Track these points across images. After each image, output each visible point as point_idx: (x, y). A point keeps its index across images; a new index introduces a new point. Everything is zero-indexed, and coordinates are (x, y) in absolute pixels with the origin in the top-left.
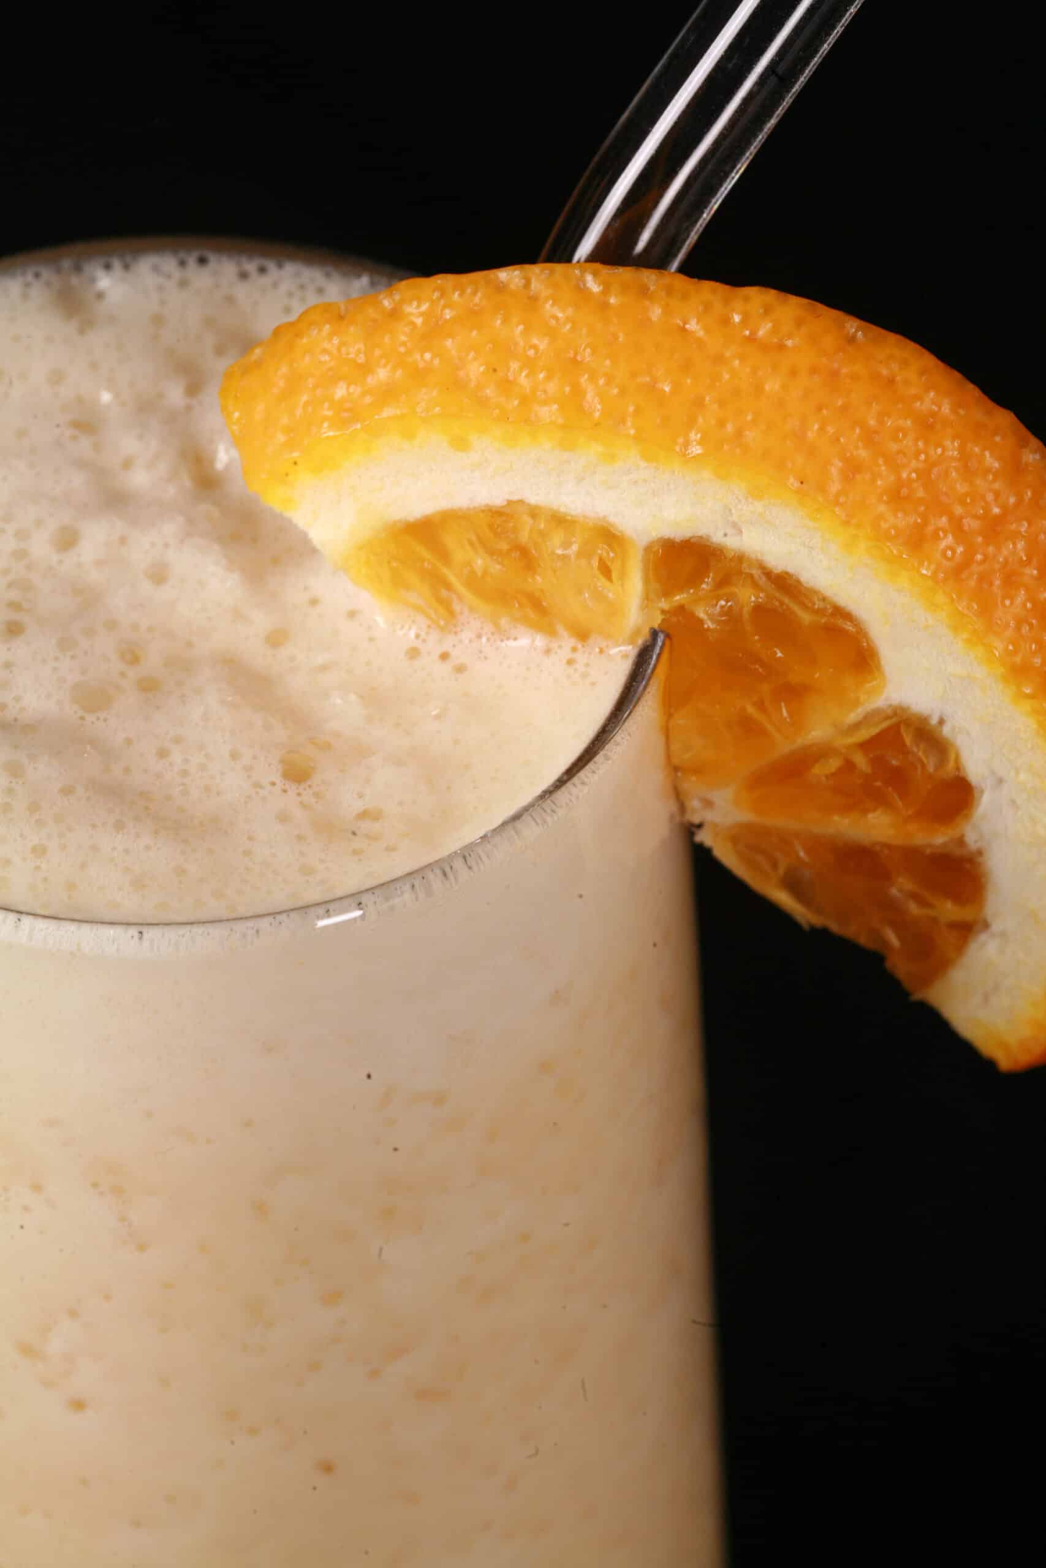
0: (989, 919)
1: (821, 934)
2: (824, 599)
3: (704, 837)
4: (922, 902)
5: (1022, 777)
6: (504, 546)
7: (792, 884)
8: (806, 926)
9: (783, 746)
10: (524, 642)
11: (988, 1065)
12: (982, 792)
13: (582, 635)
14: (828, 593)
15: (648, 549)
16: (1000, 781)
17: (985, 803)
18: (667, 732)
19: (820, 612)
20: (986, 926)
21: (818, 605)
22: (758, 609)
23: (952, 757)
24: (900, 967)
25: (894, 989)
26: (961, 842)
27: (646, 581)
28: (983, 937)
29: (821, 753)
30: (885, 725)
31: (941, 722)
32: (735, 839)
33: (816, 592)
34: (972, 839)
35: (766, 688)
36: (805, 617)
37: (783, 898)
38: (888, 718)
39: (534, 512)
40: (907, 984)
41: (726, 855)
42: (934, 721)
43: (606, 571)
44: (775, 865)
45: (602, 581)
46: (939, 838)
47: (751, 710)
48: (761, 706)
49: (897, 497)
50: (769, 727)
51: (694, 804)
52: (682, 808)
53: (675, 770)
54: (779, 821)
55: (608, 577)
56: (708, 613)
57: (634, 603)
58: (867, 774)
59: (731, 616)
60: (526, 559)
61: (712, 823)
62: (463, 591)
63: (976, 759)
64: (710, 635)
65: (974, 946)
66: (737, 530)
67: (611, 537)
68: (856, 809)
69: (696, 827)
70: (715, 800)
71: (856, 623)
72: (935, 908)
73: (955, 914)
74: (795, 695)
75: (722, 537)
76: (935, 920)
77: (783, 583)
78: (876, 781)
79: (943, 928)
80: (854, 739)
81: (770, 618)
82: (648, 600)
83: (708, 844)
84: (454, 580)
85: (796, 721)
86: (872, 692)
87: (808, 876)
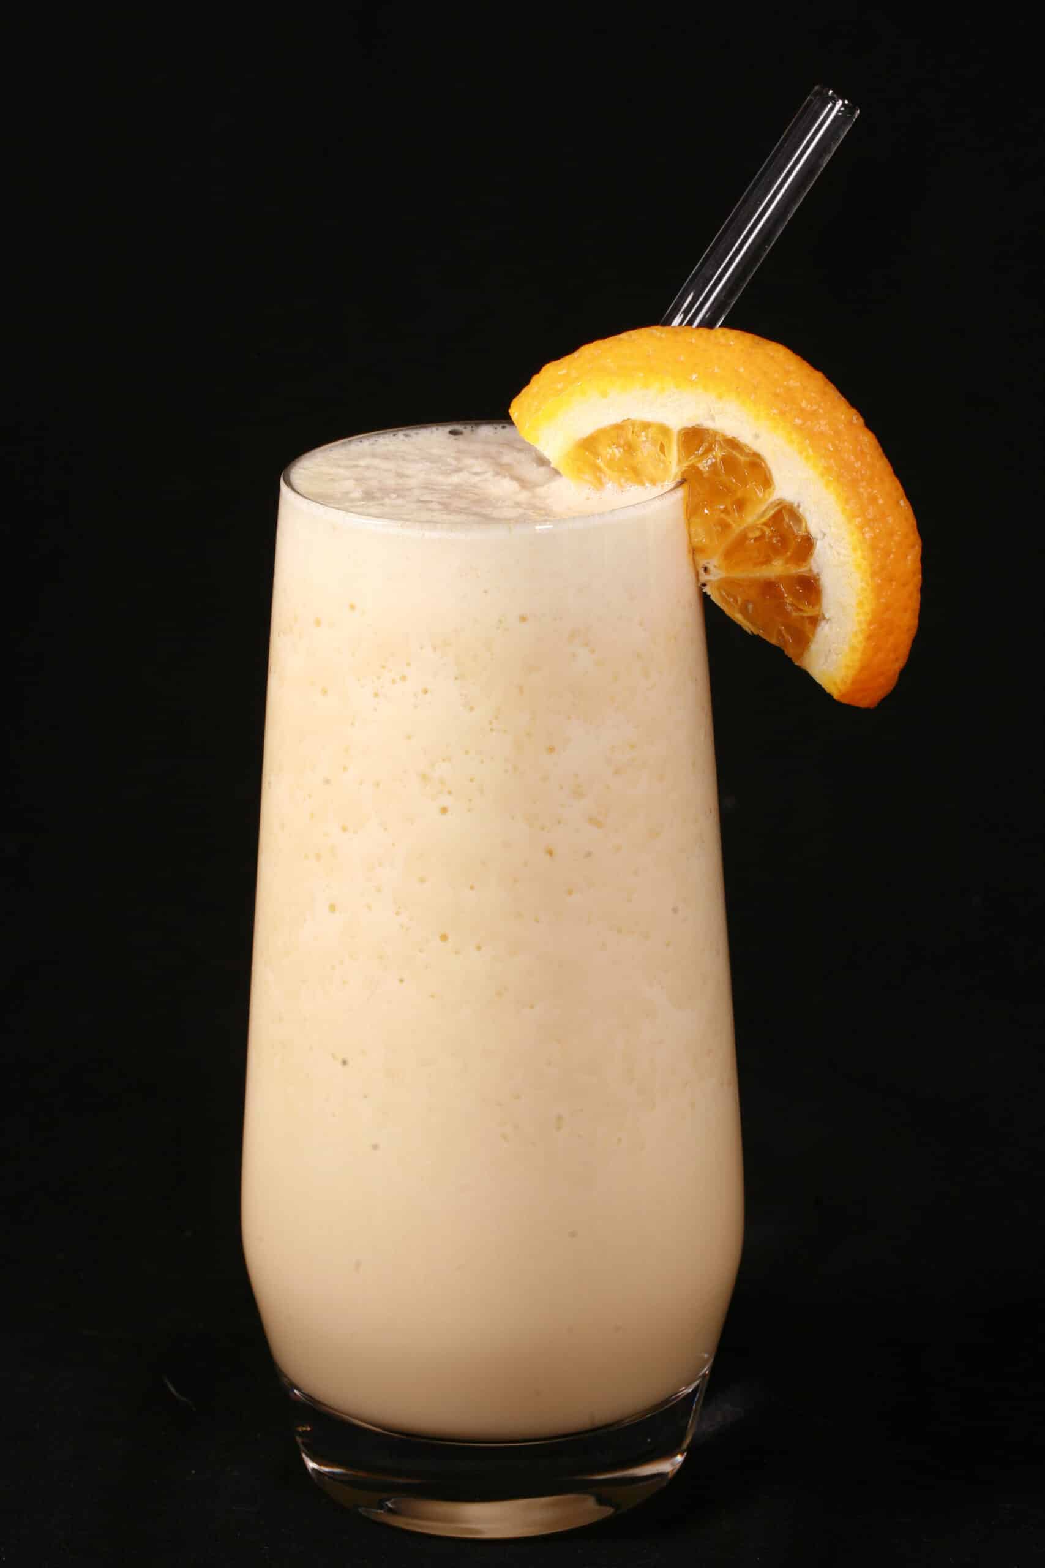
0: (824, 612)
1: (757, 639)
2: (750, 450)
3: (707, 590)
4: (798, 610)
5: (833, 529)
6: (622, 442)
7: (743, 610)
8: (750, 633)
9: (737, 529)
10: (632, 488)
11: (829, 697)
12: (817, 540)
13: (654, 483)
14: (750, 445)
15: (679, 432)
16: (824, 535)
17: (819, 546)
18: (689, 525)
19: (748, 455)
20: (824, 618)
21: (748, 451)
22: (723, 459)
23: (804, 524)
24: (790, 652)
25: (790, 662)
26: (811, 570)
27: (679, 450)
28: (823, 623)
29: (753, 528)
30: (777, 508)
31: (799, 506)
32: (719, 588)
33: (746, 446)
34: (815, 571)
35: (728, 501)
36: (742, 459)
37: (738, 617)
38: (778, 505)
39: (633, 424)
40: (793, 660)
41: (715, 598)
42: (796, 505)
43: (662, 447)
44: (736, 600)
45: (662, 456)
46: (802, 570)
47: (723, 515)
48: (725, 511)
49: (776, 395)
50: (731, 523)
51: (701, 571)
52: (697, 575)
53: (695, 551)
54: (738, 574)
55: (664, 455)
56: (704, 465)
57: (674, 464)
58: (771, 538)
59: (714, 465)
60: (630, 448)
61: (710, 581)
62: (606, 469)
63: (814, 524)
64: (705, 475)
65: (819, 629)
66: (713, 418)
67: (664, 430)
68: (768, 561)
69: (704, 585)
70: (711, 567)
71: (764, 461)
72: (801, 610)
73: (809, 612)
74: (741, 505)
75: (708, 424)
76: (803, 618)
77: (733, 444)
78: (775, 542)
79: (807, 622)
80: (765, 519)
81: (729, 463)
82: (679, 461)
83: (709, 593)
84: (602, 464)
85: (741, 517)
86: (770, 494)
87: (750, 606)
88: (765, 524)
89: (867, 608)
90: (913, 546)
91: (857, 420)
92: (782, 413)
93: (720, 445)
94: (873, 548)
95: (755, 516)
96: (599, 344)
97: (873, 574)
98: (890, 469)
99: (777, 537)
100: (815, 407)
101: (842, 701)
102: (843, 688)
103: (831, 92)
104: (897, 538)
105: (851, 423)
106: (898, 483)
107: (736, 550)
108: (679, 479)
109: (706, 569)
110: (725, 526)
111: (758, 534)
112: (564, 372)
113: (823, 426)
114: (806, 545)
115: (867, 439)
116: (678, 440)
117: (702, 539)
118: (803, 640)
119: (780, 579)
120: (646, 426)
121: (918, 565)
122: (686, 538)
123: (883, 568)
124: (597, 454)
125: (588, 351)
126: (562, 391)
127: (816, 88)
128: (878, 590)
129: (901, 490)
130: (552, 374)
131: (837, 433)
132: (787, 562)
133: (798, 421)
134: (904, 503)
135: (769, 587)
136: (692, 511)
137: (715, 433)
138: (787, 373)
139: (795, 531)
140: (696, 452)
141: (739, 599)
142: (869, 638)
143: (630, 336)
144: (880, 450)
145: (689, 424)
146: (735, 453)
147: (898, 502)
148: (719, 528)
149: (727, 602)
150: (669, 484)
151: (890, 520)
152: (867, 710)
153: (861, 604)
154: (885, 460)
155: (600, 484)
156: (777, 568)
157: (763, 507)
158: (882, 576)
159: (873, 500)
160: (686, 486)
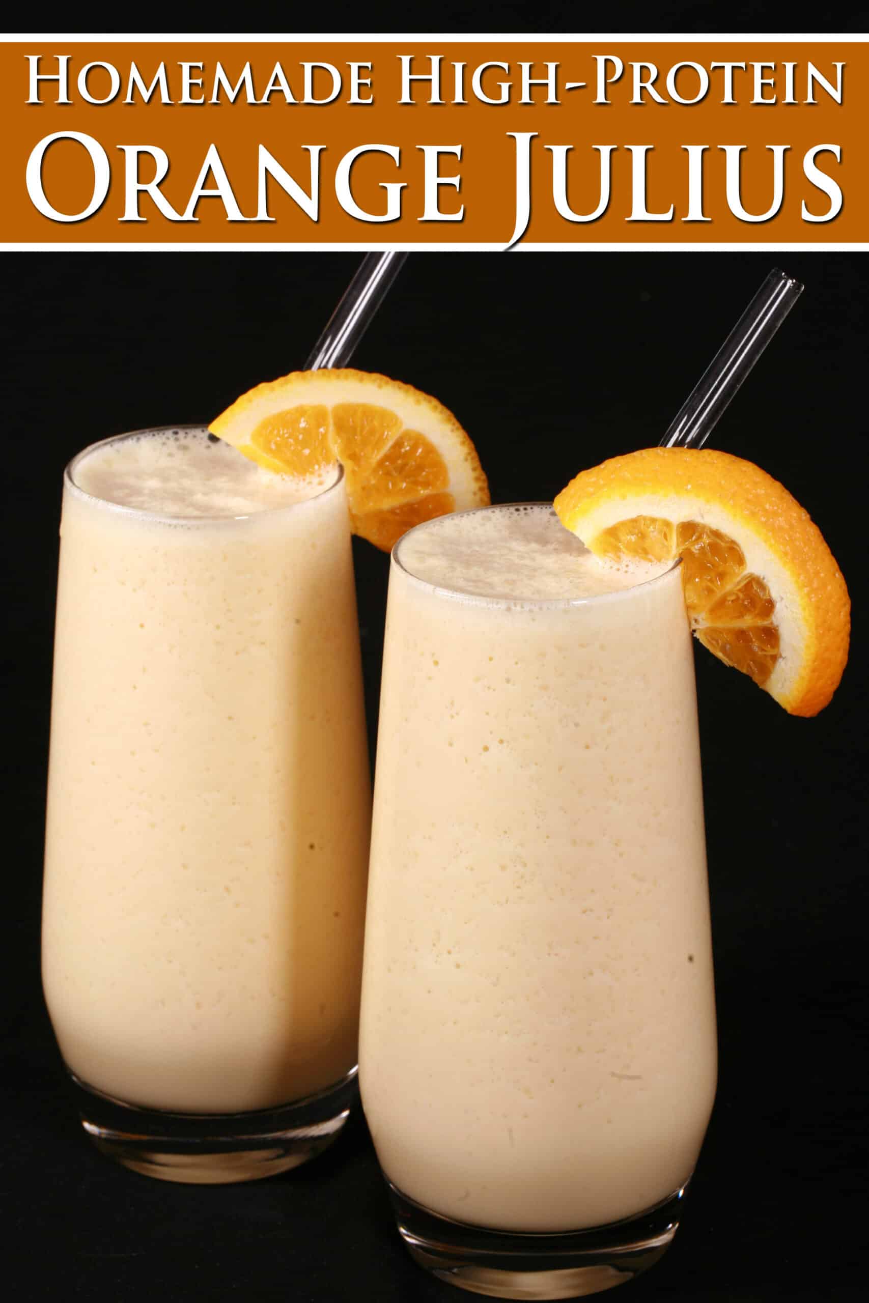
0: (781, 652)
1: (732, 669)
2: (729, 538)
3: (697, 635)
4: (763, 650)
5: (788, 595)
6: (637, 531)
7: (723, 650)
8: (729, 666)
9: (719, 594)
10: (642, 565)
11: (784, 711)
12: (777, 602)
13: (659, 560)
14: (728, 535)
15: (678, 525)
16: (782, 599)
17: (778, 606)
18: (684, 590)
19: (727, 542)
20: (781, 656)
22: (710, 544)
23: (767, 591)
24: (756, 678)
25: (755, 685)
26: (772, 623)
27: (677, 539)
28: (780, 660)
29: (731, 593)
30: (747, 580)
31: (764, 578)
32: (705, 634)
33: (726, 536)
34: (775, 623)
35: (713, 574)
36: (723, 544)
37: (720, 655)
38: (749, 577)
39: (645, 518)
40: (759, 684)
41: (703, 641)
42: (762, 577)
43: (665, 536)
44: (717, 641)
45: (666, 543)
46: (766, 623)
47: (709, 584)
48: (711, 581)
49: (748, 501)
50: (715, 588)
51: (693, 622)
52: (690, 624)
53: (688, 608)
54: (719, 625)
55: (666, 539)
56: (696, 548)
57: (674, 547)
58: (743, 601)
59: (702, 548)
60: (643, 536)
61: (699, 629)
62: (624, 550)
63: (775, 592)
64: (696, 556)
65: (778, 664)
66: (702, 517)
67: (667, 524)
68: (741, 616)
69: (694, 631)
70: (700, 619)
71: (738, 545)
72: (765, 651)
73: (771, 652)
74: (722, 576)
75: (698, 520)
76: (766, 656)
77: (716, 534)
78: (746, 603)
79: (768, 659)
80: (739, 587)
81: (714, 547)
82: (678, 545)
83: (698, 637)
84: (621, 547)
85: (722, 585)
86: (743, 569)
87: (728, 647)
88: (740, 590)
89: (813, 650)
90: (845, 605)
91: (804, 515)
92: (753, 514)
93: (707, 534)
94: (818, 608)
95: (732, 585)
96: (618, 458)
97: (817, 627)
98: (828, 551)
99: (748, 599)
100: (776, 508)
101: (795, 713)
102: (794, 705)
103: (783, 274)
104: (833, 600)
105: (800, 519)
106: (834, 561)
107: (719, 607)
108: (677, 559)
109: (696, 621)
110: (710, 591)
111: (733, 597)
112: (593, 479)
113: (781, 521)
114: (768, 607)
115: (813, 531)
116: (677, 530)
117: (693, 599)
118: (766, 671)
119: (750, 629)
120: (653, 520)
121: (848, 618)
122: (682, 599)
123: (824, 621)
124: (618, 539)
125: (610, 465)
126: (592, 494)
127: (773, 270)
128: (820, 638)
129: (836, 566)
130: (584, 481)
131: (792, 527)
132: (756, 616)
133: (763, 519)
134: (839, 575)
135: (741, 634)
136: (687, 580)
137: (704, 527)
138: (756, 483)
139: (761, 595)
140: (690, 540)
141: (720, 641)
142: (814, 670)
143: (641, 454)
144: (821, 537)
145: (685, 520)
146: (718, 541)
147: (834, 575)
148: (706, 592)
149: (712, 644)
150: (671, 563)
151: (829, 588)
152: (811, 719)
153: (808, 647)
154: (825, 544)
155: (618, 559)
156: (748, 621)
157: (739, 579)
158: (822, 627)
159: (817, 573)
160: (682, 564)
